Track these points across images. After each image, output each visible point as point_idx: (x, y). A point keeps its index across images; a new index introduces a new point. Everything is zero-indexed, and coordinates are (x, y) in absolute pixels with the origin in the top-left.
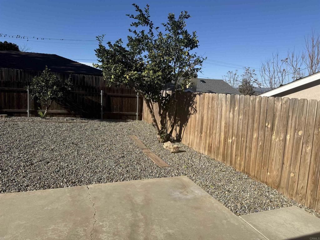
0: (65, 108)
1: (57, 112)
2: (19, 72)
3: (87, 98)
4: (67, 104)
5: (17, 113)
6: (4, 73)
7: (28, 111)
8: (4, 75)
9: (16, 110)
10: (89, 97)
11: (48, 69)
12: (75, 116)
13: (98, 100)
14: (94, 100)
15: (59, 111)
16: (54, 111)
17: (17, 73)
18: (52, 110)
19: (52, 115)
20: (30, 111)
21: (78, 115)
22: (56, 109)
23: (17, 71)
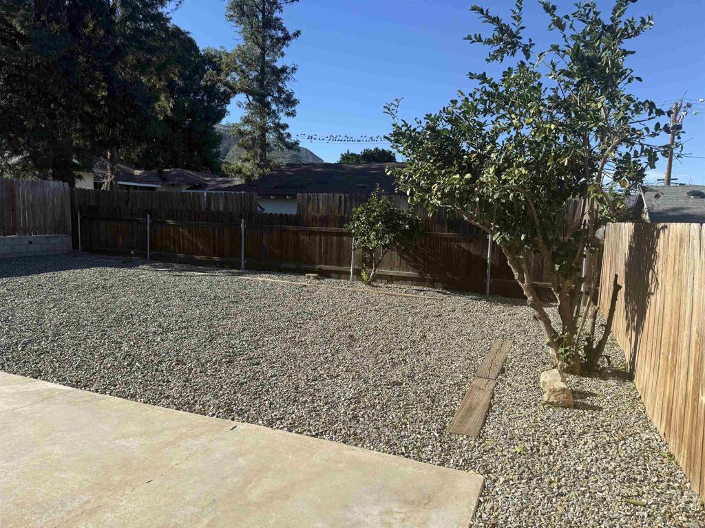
0: (415, 268)
1: (399, 275)
2: (343, 199)
3: (458, 246)
4: (418, 258)
5: (336, 272)
6: (321, 202)
7: (351, 270)
8: (321, 205)
9: (334, 268)
10: (463, 245)
11: (380, 190)
12: (432, 284)
13: (482, 252)
14: (472, 250)
15: (403, 273)
16: (394, 272)
17: (340, 200)
18: (391, 269)
19: (391, 279)
20: (354, 270)
21: (438, 281)
22: (400, 268)
23: (340, 197)
